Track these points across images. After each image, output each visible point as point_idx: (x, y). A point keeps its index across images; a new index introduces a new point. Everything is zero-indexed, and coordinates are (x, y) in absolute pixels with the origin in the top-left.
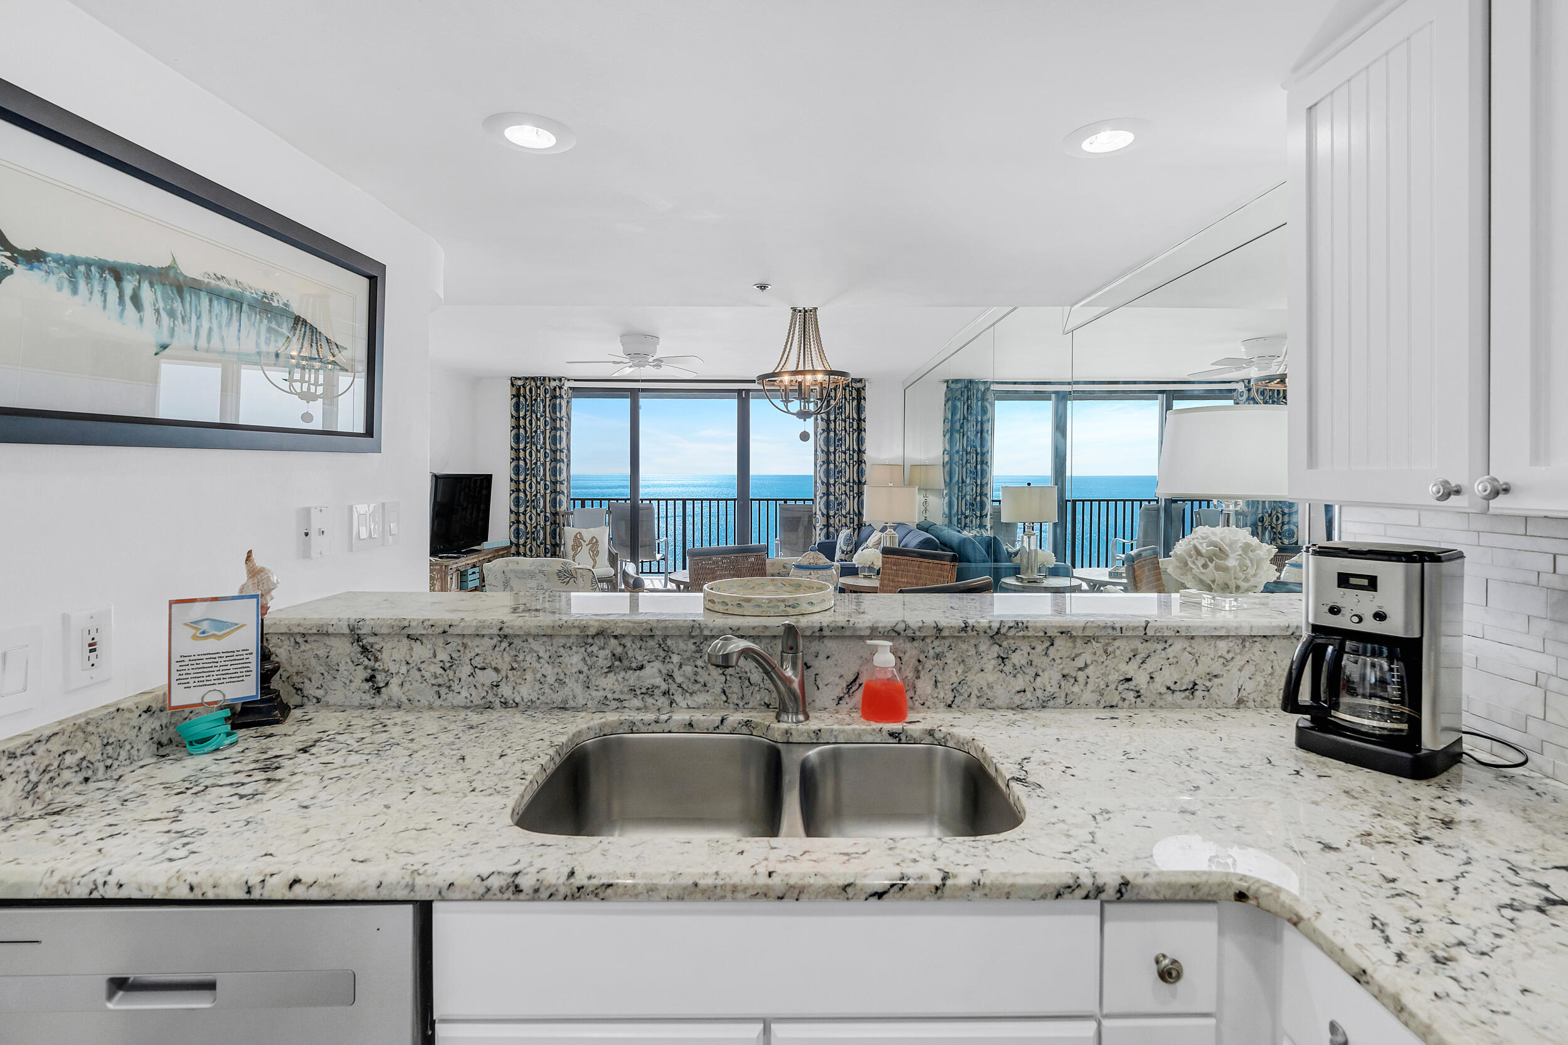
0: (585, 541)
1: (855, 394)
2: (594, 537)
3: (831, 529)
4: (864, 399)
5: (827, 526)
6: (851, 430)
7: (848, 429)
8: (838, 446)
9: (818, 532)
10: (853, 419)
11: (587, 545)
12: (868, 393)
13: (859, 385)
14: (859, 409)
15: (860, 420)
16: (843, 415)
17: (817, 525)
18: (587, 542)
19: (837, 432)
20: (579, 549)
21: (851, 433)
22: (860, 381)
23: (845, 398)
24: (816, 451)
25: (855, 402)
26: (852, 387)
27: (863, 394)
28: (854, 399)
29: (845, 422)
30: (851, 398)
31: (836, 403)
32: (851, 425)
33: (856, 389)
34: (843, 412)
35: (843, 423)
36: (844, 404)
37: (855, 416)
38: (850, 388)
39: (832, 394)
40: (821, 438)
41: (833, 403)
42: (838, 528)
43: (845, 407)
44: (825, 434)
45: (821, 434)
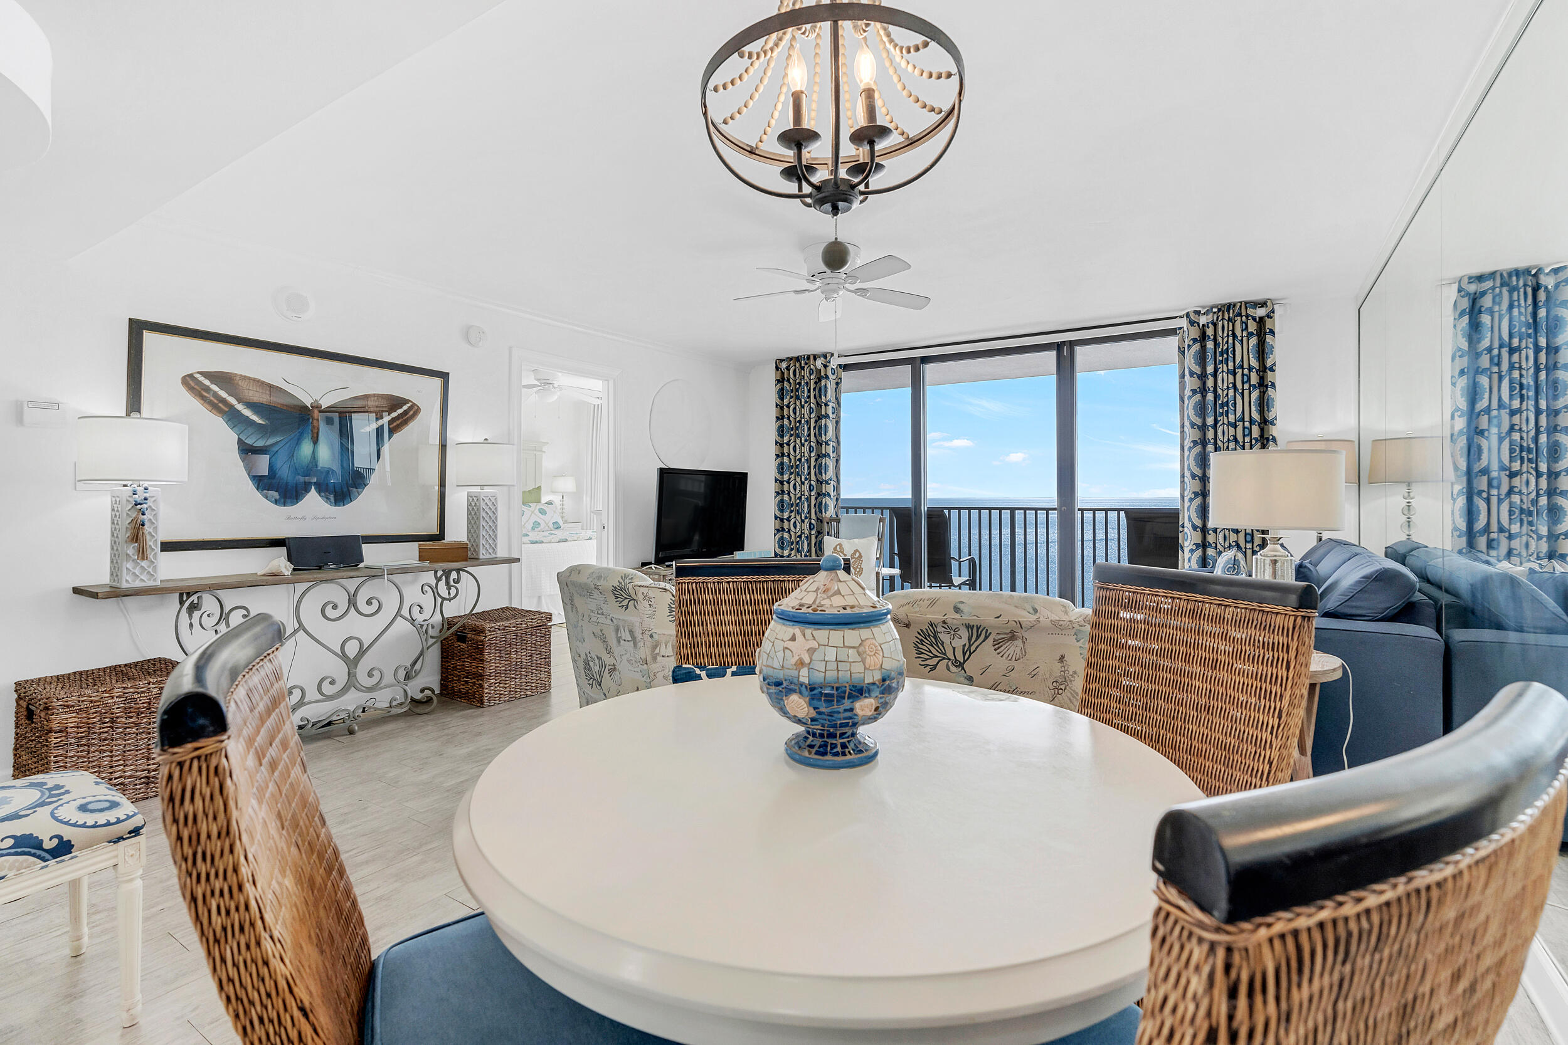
1: (1252, 326)
2: (857, 551)
3: (1210, 552)
4: (1272, 332)
5: (1204, 545)
6: (1246, 386)
7: (1239, 385)
8: (1222, 414)
9: (1187, 555)
10: (1250, 369)
12: (1279, 323)
13: (1261, 312)
14: (1262, 351)
15: (1264, 369)
16: (1231, 364)
17: (1186, 544)
19: (1220, 391)
21: (1246, 393)
22: (1263, 304)
23: (1234, 336)
24: (1182, 426)
25: (1254, 341)
26: (1247, 316)
27: (1268, 325)
28: (1250, 334)
29: (1234, 374)
30: (1245, 334)
31: (1216, 344)
32: (1245, 378)
33: (1254, 319)
34: (1231, 359)
35: (1231, 377)
36: (1231, 346)
37: (1254, 363)
38: (1244, 319)
39: (1210, 332)
40: (1191, 403)
41: (1210, 345)
42: (1222, 549)
43: (1234, 351)
44: (1198, 397)
45: (1190, 398)
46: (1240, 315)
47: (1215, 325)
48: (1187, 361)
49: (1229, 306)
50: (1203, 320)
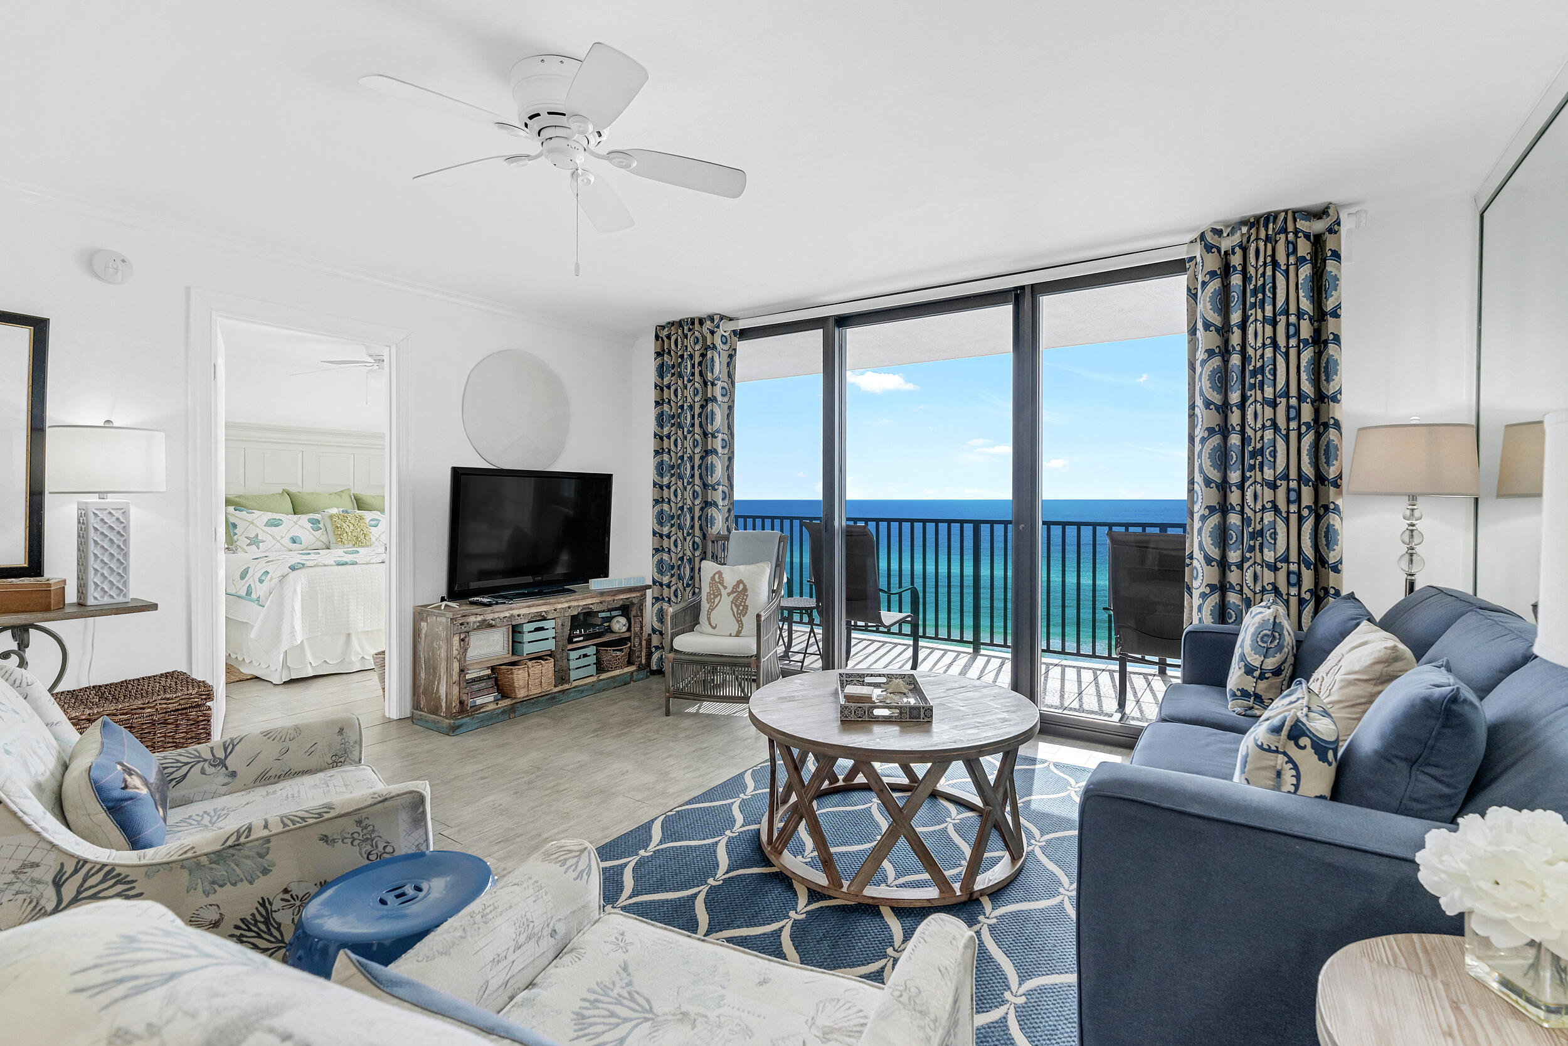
0: (725, 588)
1: (1304, 248)
2: (740, 582)
3: (1233, 598)
4: (1336, 255)
5: (1222, 588)
6: (1293, 342)
7: (1281, 340)
8: (1253, 386)
9: (1196, 601)
10: (1300, 315)
11: (729, 594)
12: (1348, 241)
13: (1318, 226)
14: (1320, 286)
15: (1320, 316)
16: (1269, 310)
17: (1196, 584)
18: (729, 590)
19: (1250, 351)
20: (717, 600)
21: (1293, 352)
22: (1320, 213)
23: (1275, 264)
24: (1192, 407)
25: (1305, 271)
26: (1296, 232)
27: (1330, 244)
28: (1301, 260)
29: (1274, 324)
30: (1292, 260)
31: (1246, 278)
32: (1292, 330)
33: (1307, 236)
34: (1268, 301)
35: (1269, 329)
36: (1269, 280)
37: (1306, 305)
38: (1291, 236)
39: (1236, 260)
40: (1204, 373)
41: (1236, 280)
42: (1250, 594)
43: (1274, 287)
44: (1216, 361)
45: (1204, 362)
46: (1284, 231)
47: (1245, 250)
48: (1200, 307)
49: (1268, 218)
50: (1225, 244)
